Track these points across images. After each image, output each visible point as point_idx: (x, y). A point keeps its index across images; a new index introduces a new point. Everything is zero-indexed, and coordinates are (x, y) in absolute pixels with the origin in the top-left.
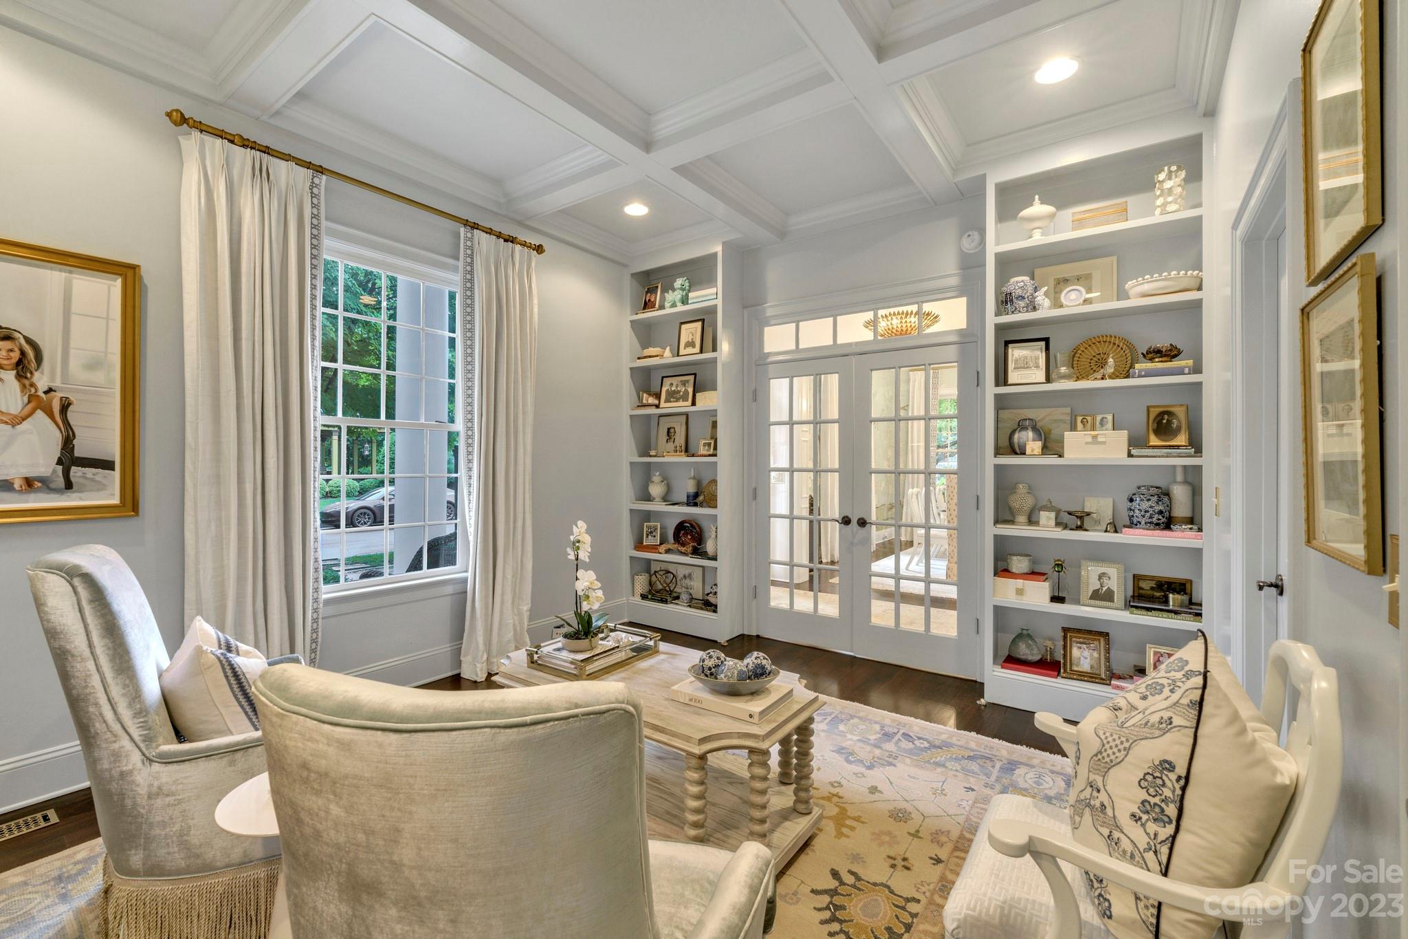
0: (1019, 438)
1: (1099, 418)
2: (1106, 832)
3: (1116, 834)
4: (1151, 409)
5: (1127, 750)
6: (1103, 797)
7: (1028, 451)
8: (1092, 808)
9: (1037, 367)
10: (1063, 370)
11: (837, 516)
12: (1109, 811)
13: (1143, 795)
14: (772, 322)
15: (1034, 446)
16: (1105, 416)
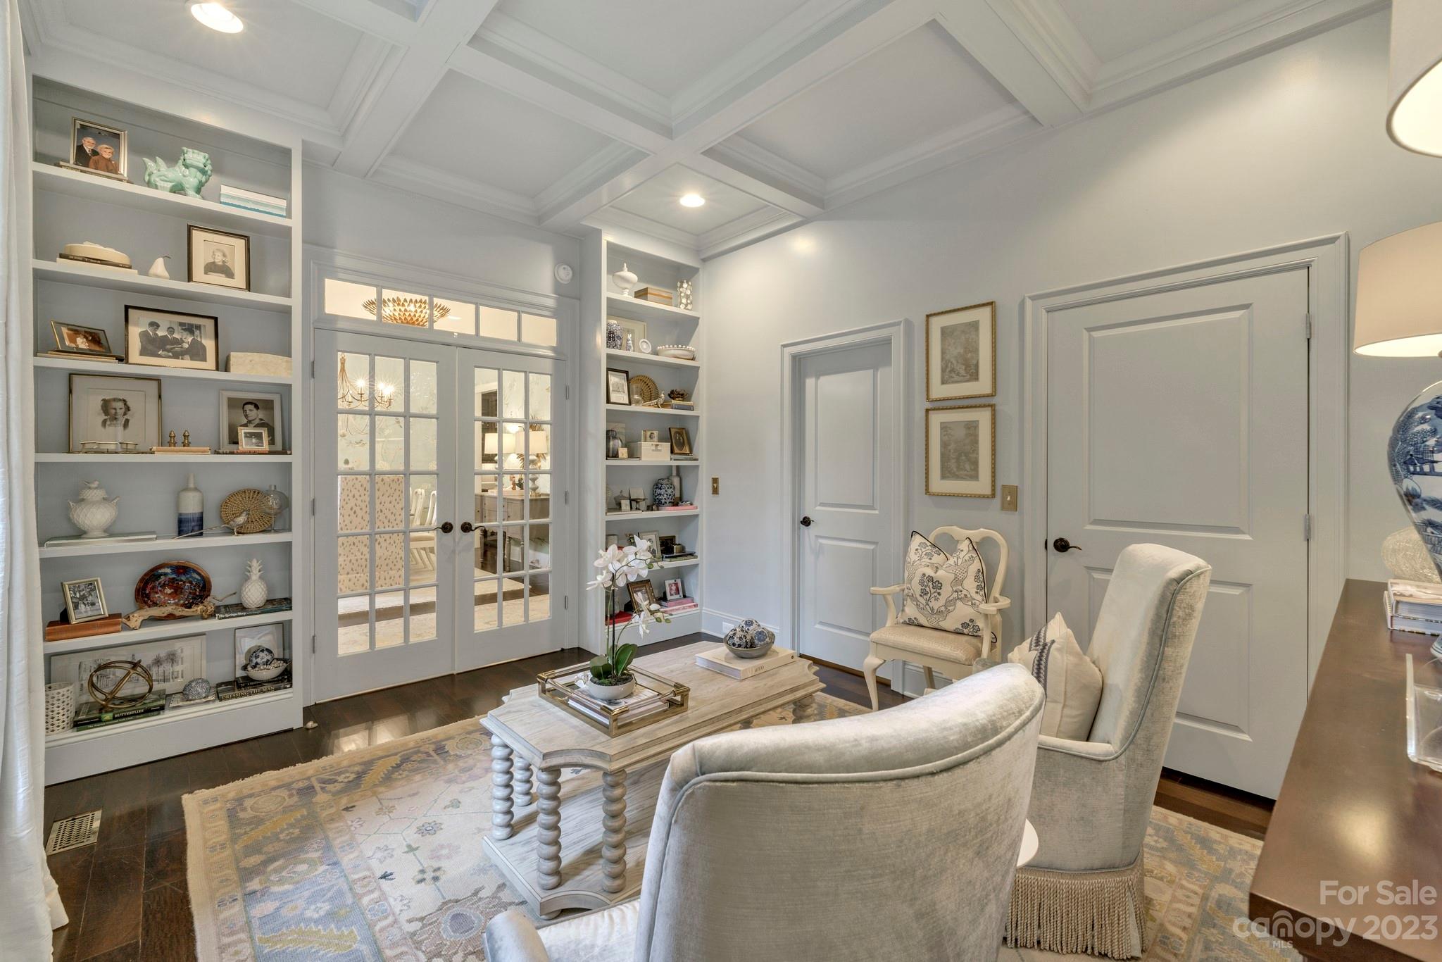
0: (614, 445)
1: (649, 433)
2: (970, 603)
3: (974, 602)
4: (672, 430)
5: (967, 572)
6: (964, 592)
7: (620, 456)
8: (960, 599)
9: (624, 392)
10: (636, 397)
11: (434, 523)
12: (969, 596)
13: (977, 584)
14: (341, 275)
15: (623, 452)
16: (654, 432)
